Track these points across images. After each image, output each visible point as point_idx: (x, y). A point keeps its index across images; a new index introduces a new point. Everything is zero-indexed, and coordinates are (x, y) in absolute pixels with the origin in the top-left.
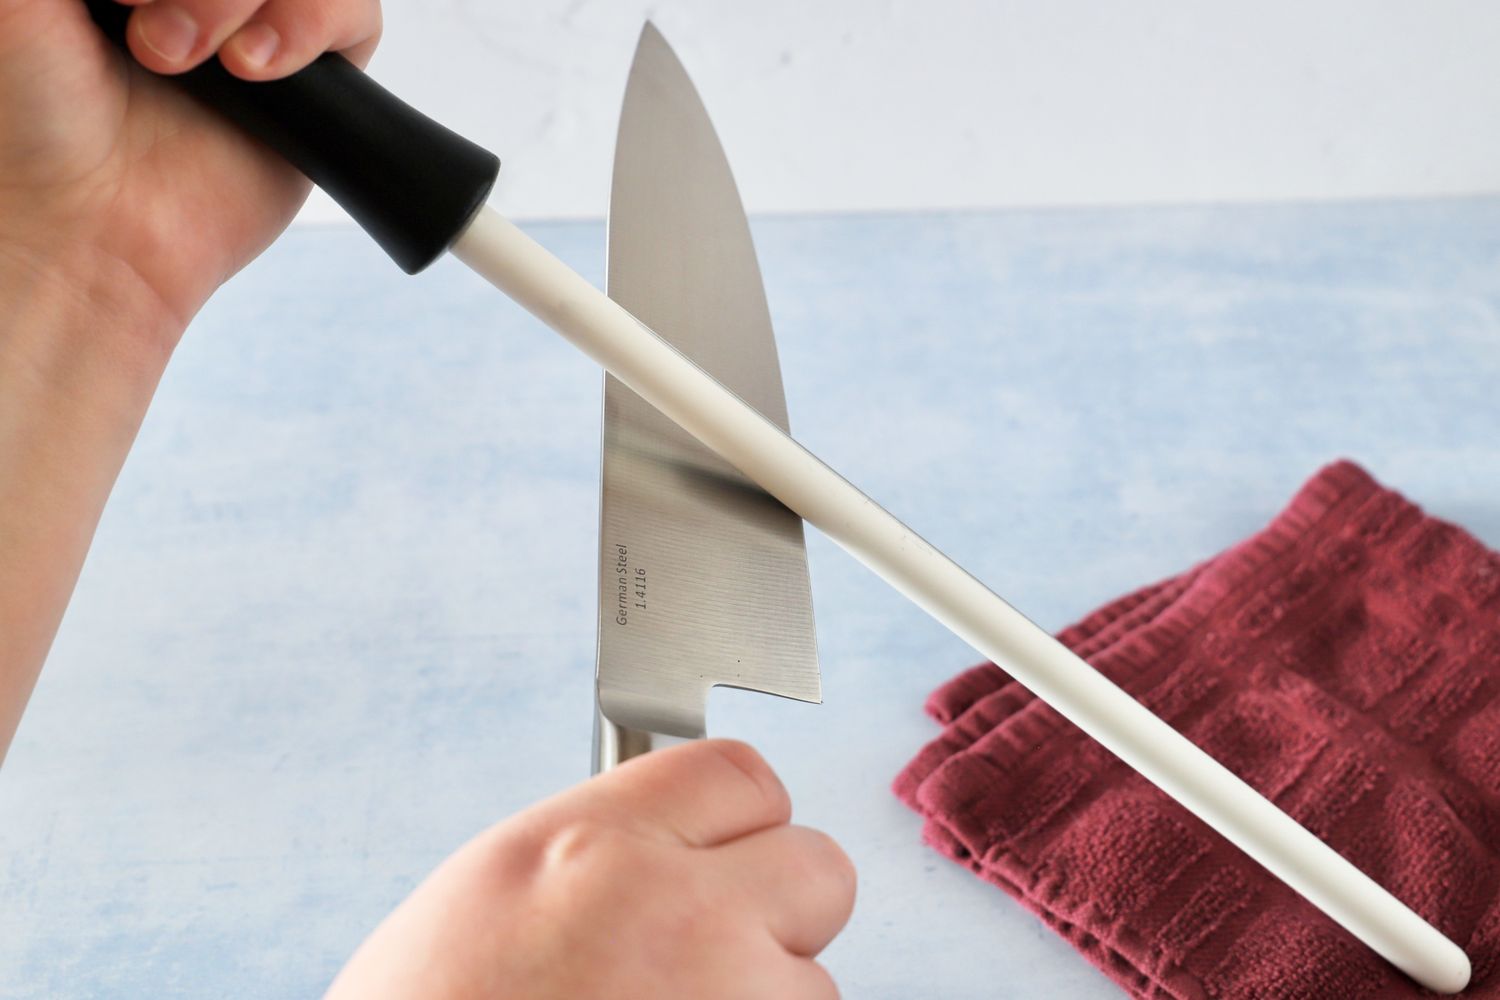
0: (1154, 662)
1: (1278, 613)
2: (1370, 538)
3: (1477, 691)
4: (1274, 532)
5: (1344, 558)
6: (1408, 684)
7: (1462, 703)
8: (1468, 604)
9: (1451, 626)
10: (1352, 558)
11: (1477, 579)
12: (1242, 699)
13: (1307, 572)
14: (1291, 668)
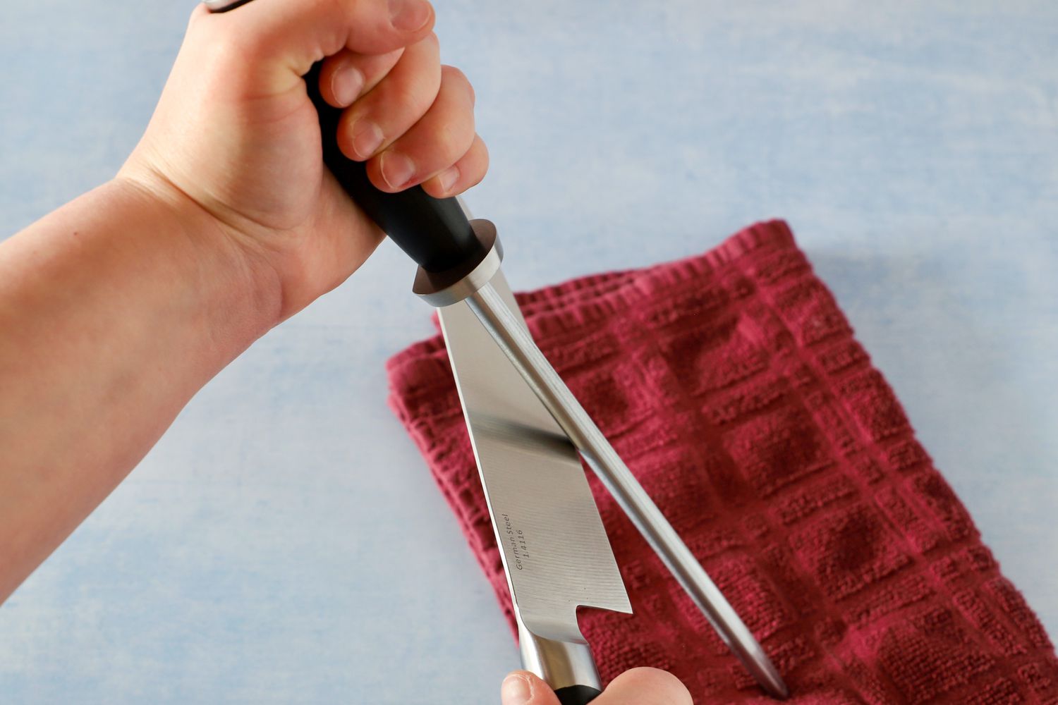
0: (579, 327)
1: (674, 316)
2: (762, 280)
3: (772, 402)
4: (703, 260)
5: (739, 288)
6: (732, 384)
7: (759, 405)
8: (800, 342)
9: (781, 354)
10: (744, 291)
11: (812, 327)
12: (621, 367)
13: (710, 292)
14: (665, 355)
